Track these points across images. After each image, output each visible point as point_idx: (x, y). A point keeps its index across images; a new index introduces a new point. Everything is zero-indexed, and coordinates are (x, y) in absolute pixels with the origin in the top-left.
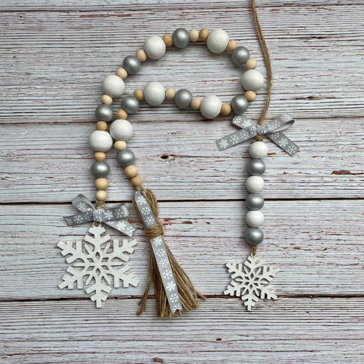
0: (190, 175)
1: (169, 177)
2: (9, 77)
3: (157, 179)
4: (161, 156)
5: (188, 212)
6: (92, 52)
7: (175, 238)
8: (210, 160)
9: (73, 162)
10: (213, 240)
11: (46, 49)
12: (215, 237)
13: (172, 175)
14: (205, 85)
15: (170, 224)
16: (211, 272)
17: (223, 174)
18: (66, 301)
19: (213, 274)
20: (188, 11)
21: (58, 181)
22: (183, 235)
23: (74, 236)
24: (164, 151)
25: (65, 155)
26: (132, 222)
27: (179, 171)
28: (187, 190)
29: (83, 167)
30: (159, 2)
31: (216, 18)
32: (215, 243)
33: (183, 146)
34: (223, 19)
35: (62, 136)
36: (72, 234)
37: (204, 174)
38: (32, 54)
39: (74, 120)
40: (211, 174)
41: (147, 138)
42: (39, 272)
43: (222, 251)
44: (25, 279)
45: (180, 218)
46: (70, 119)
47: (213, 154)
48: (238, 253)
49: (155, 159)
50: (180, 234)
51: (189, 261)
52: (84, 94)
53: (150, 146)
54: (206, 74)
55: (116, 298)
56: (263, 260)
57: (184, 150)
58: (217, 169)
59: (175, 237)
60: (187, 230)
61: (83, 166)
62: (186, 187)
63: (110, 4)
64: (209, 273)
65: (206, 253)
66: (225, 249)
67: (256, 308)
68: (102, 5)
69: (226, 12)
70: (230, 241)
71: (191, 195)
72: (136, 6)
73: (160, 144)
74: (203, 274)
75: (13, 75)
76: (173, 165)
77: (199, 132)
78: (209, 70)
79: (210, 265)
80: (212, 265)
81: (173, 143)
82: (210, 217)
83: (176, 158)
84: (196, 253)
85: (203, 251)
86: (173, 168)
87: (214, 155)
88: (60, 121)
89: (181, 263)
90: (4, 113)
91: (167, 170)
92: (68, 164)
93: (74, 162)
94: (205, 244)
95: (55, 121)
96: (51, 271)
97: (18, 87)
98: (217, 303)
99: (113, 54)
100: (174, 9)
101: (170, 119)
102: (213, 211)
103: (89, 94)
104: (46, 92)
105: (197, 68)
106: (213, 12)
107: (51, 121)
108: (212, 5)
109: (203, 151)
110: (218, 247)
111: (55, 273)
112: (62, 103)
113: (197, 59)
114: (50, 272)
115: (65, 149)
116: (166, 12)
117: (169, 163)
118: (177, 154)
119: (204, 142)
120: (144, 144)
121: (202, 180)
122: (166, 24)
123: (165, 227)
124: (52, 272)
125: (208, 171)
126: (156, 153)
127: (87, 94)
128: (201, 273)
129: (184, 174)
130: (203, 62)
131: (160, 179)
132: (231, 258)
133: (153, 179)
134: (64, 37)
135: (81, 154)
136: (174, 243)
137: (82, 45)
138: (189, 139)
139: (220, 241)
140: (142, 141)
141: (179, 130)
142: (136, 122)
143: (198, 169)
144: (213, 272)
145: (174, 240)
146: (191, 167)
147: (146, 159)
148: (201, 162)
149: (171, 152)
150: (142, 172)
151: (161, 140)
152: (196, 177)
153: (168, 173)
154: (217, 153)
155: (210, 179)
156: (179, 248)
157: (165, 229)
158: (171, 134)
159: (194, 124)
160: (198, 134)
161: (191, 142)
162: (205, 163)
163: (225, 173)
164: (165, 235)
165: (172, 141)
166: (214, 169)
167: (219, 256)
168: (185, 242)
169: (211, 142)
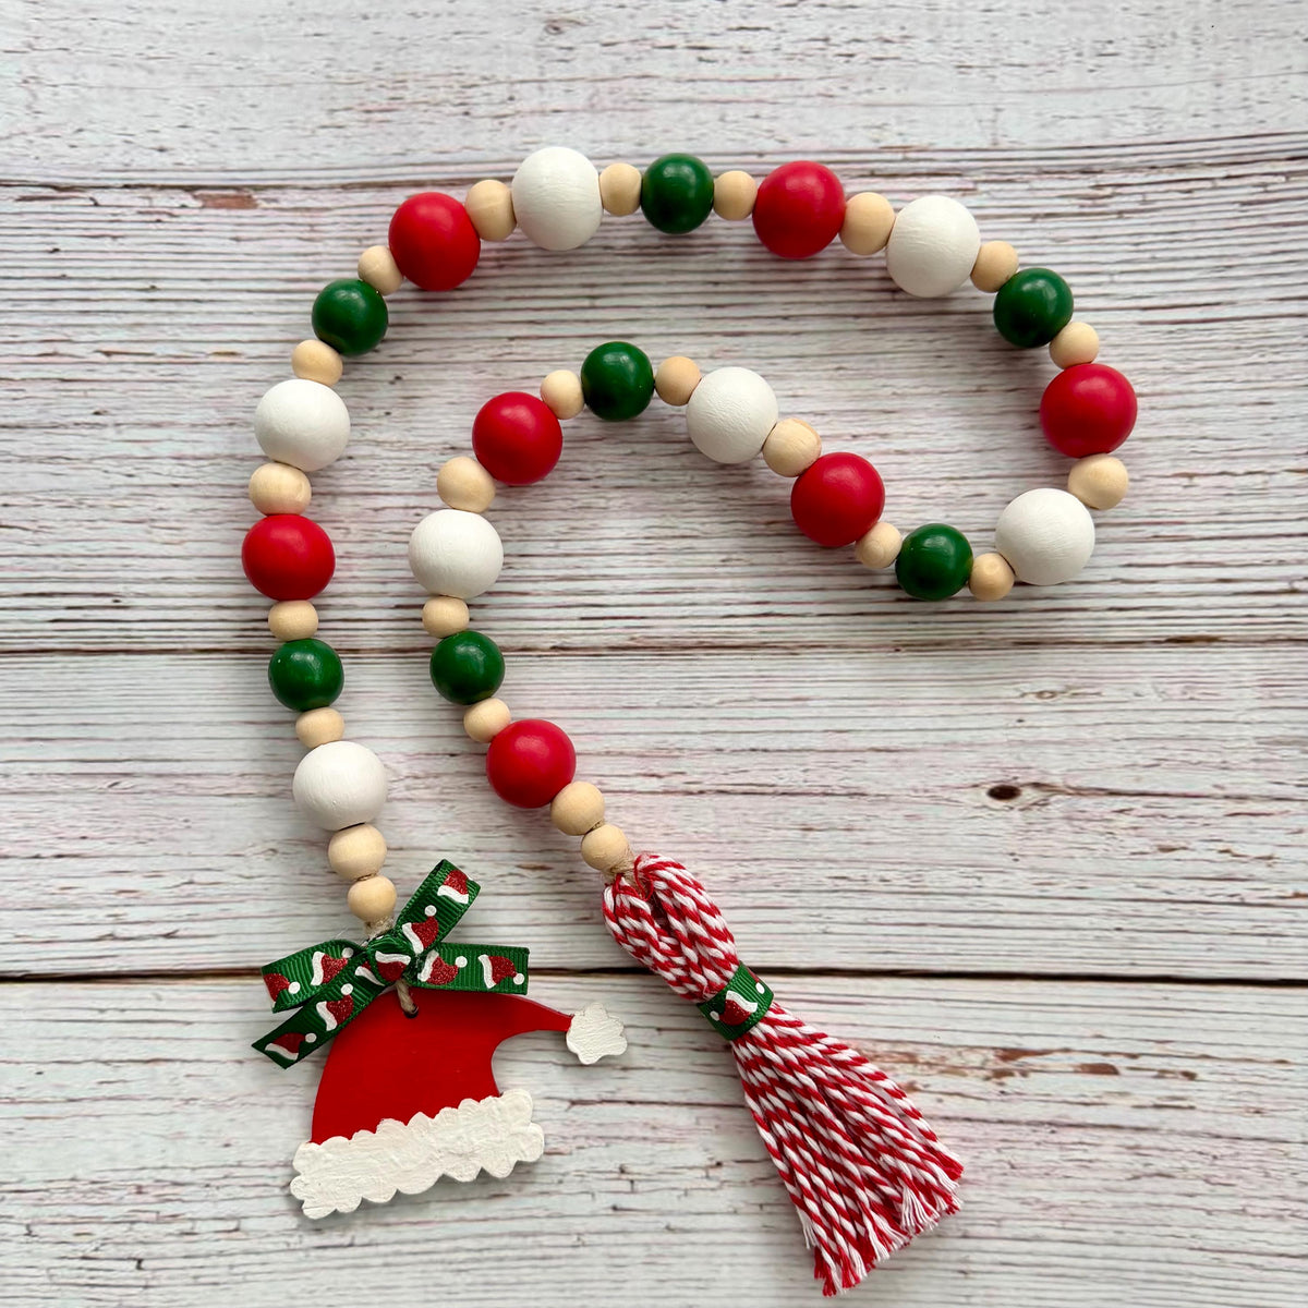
0: (1112, 870)
1: (1020, 874)
2: (376, 463)
3: (971, 882)
4: (989, 786)
5: (1103, 1025)
6: (711, 357)
7: (1044, 1133)
8: (1203, 808)
9: (627, 808)
10: (1206, 1149)
11: (523, 342)
12: (1218, 1137)
13: (1033, 869)
14: (1193, 491)
15: (1024, 1074)
16: (1194, 1280)
17: (1260, 870)
19: (1202, 1290)
20: (1118, 178)
21: (569, 881)
22: (1079, 1121)
23: (629, 1106)
24: (1003, 769)
27: (1064, 853)
28: (1097, 933)
30: (995, 144)
31: (1244, 204)
32: (1218, 1162)
33: (1086, 747)
34: (1274, 208)
35: (585, 701)
36: (619, 1096)
37: (1173, 867)
38: (468, 366)
39: (633, 639)
40: (1208, 870)
41: (933, 711)
42: (486, 1254)
43: (1245, 1197)
44: (430, 1282)
45: (1067, 1050)
46: (617, 634)
47: (1219, 782)
49: (961, 799)
50: (1066, 1117)
52: (677, 533)
53: (942, 747)
54: (1193, 443)
57: (1093, 766)
58: (1237, 849)
59: (1042, 1129)
60: (1096, 1100)
61: (667, 821)
62: (1093, 919)
63: (791, 146)
64: (1187, 1284)
66: (1262, 1187)
68: (755, 149)
69: (1288, 175)
70: (1286, 1154)
71: (1116, 953)
72: (900, 156)
73: (986, 736)
74: (1160, 1285)
75: (392, 454)
76: (1038, 827)
77: (1156, 689)
78: (1209, 430)
79: (1192, 1249)
80: (1201, 1249)
81: (1045, 735)
82: (1199, 1050)
83: (1053, 799)
86: (1039, 841)
87: (1222, 788)
88: (577, 641)
90: (355, 607)
91: (1014, 844)
93: (634, 807)
95: (558, 642)
96: (532, 1247)
97: (413, 501)
99: (797, 367)
100: (1061, 172)
101: (1033, 635)
102: (1210, 1024)
103: (695, 533)
104: (524, 523)
105: (1154, 420)
106: (1229, 177)
107: (542, 639)
108: (1227, 148)
109: (1175, 769)
110: (1229, 1177)
111: (550, 1258)
112: (588, 567)
113: (1155, 383)
114: (529, 1253)
115: (599, 754)
116: (1026, 186)
117: (1024, 818)
118: (1057, 781)
119: (1180, 730)
120: (913, 738)
121: (1168, 893)
122: (1025, 235)
123: (1001, 1084)
124: (538, 1252)
125: (1192, 855)
126: (969, 776)
127: (688, 533)
129: (1090, 867)
130: (1180, 393)
131: (985, 882)
132: (1285, 1226)
133: (954, 881)
134: (596, 291)
135: (659, 777)
136: (1037, 1154)
137: (669, 326)
138: (1113, 717)
139: (1238, 1154)
140: (908, 724)
141: (1073, 681)
142: (886, 646)
143: (1151, 847)
144: (1203, 1281)
145: (1037, 1139)
146: (1120, 838)
147: (926, 800)
148: (1163, 816)
149: (1032, 771)
150: (906, 853)
151: (991, 722)
152: (1140, 881)
153: (1016, 860)
154: (1235, 780)
155: (1202, 889)
156: (1057, 1171)
157: (1003, 1092)
158: (1032, 696)
159: (1136, 656)
160: (1153, 700)
161: (1120, 732)
162: (1183, 821)
163: (1269, 866)
164: (1002, 1118)
165: (1037, 724)
166: (1221, 846)
167: (1235, 1217)
168: (1085, 1147)
169: (1212, 731)
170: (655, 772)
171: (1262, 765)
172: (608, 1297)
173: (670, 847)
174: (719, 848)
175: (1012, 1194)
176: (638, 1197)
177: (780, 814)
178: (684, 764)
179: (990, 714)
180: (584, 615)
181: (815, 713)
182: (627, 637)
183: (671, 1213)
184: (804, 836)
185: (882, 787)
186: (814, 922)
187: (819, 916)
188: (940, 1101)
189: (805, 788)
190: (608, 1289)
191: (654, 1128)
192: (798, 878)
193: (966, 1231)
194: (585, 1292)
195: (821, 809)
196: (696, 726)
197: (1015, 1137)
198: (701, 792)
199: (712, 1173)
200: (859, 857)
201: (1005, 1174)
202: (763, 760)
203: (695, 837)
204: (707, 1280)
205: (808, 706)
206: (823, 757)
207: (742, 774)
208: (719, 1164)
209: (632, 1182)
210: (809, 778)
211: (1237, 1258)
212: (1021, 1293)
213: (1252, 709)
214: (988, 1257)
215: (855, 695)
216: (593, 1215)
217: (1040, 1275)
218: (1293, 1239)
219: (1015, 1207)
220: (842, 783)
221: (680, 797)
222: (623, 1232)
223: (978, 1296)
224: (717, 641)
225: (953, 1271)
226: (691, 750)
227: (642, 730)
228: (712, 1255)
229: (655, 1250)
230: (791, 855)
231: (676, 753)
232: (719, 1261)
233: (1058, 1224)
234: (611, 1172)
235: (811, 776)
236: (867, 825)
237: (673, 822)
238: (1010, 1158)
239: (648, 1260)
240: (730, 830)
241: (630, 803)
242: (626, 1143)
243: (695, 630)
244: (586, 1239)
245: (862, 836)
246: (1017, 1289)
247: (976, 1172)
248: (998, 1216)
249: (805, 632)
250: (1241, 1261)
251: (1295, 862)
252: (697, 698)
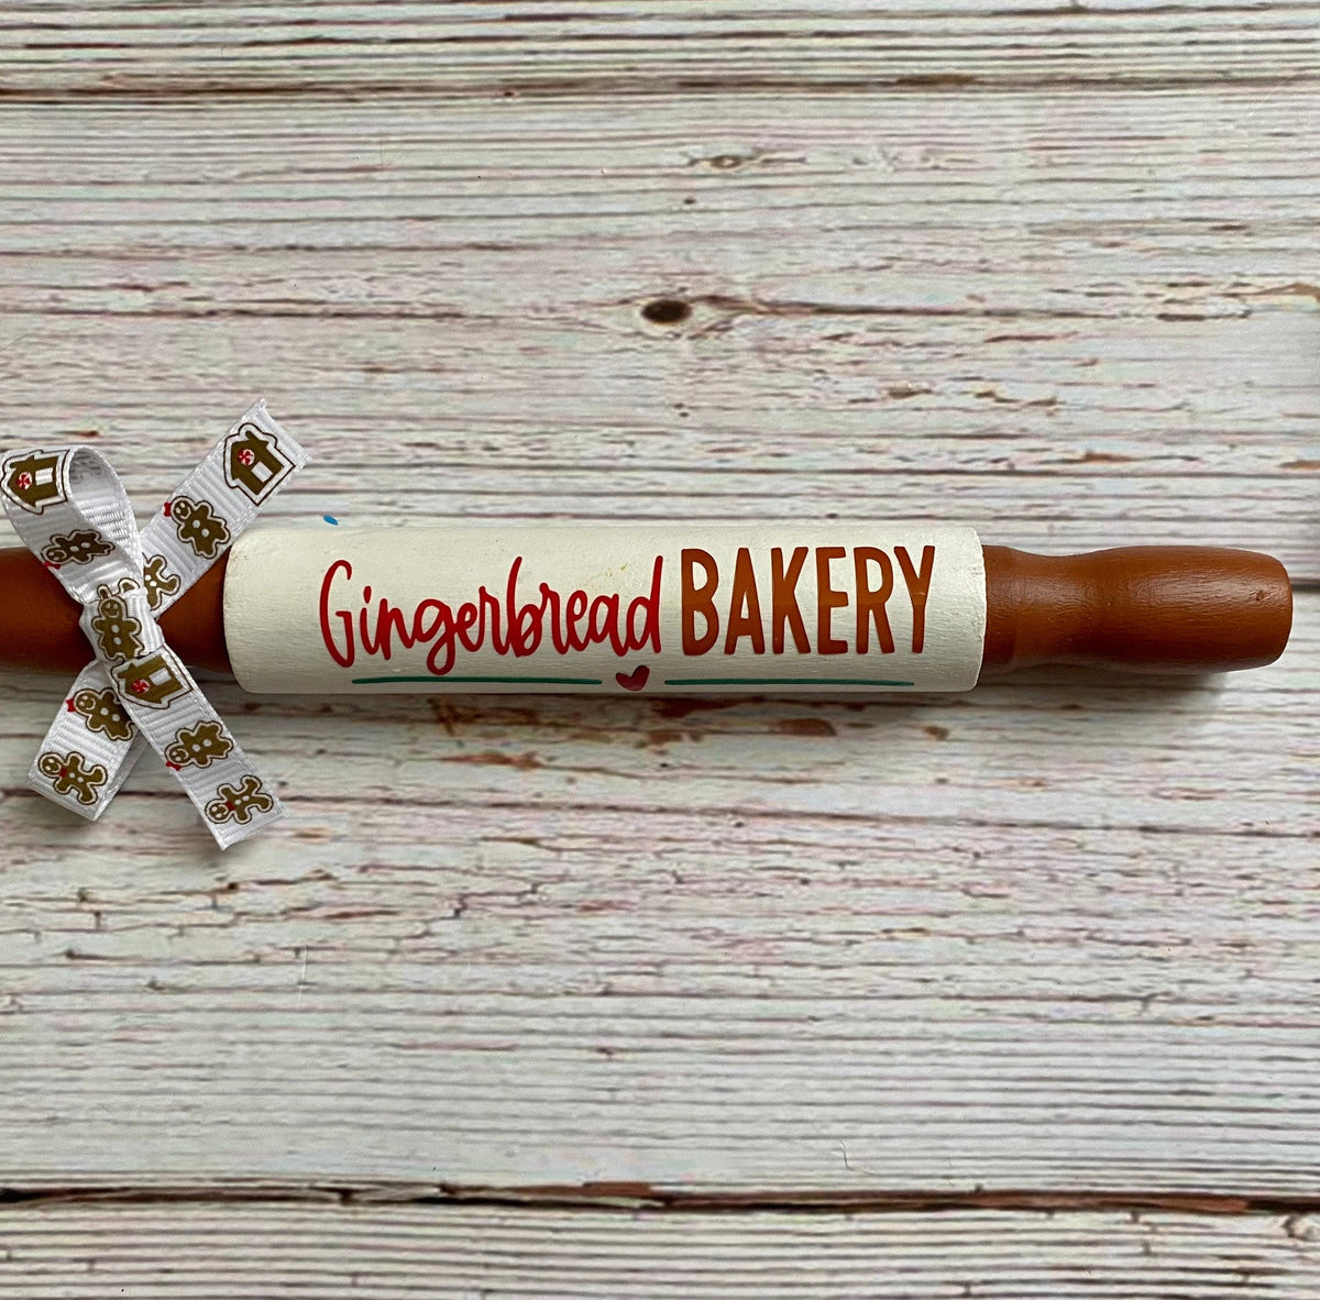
0: (825, 428)
1: (690, 436)
3: (619, 449)
4: (644, 303)
7: (725, 827)
8: (953, 331)
9: (95, 337)
10: (965, 844)
12: (981, 824)
13: (709, 428)
15: (696, 737)
16: (952, 1046)
17: (1036, 420)
18: (32, 1207)
19: (962, 1060)
22: (780, 807)
24: (664, 276)
25: (46, 294)
26: (458, 718)
27: (753, 402)
29: (158, 365)
32: (982, 862)
33: (784, 242)
35: (33, 171)
37: (915, 421)
39: (107, 78)
40: (962, 423)
41: (561, 186)
43: (1023, 913)
45: (759, 700)
46: (82, 69)
47: (977, 292)
48: (1129, 925)
49: (603, 323)
50: (758, 801)
51: (812, 971)
53: (576, 243)
55: (346, 1196)
56: (1291, 974)
57: (795, 270)
58: (1003, 390)
59: (723, 820)
60: (804, 775)
61: (157, 357)
62: (796, 502)
64: (941, 1053)
65: (919, 922)
66: (1045, 898)
67: (1239, 1278)
70: (1080, 846)
73: (640, 225)
74: (901, 1059)
76: (716, 364)
77: (885, 155)
79: (947, 997)
80: (960, 997)
81: (726, 222)
83: (737, 321)
84: (859, 924)
85: (903, 912)
86: (718, 385)
87: (981, 300)
88: (20, 80)
89: (765, 984)
91: (681, 391)
92: (68, 345)
93: (107, 336)
94: (915, 866)
98: (988, 1243)
101: (707, 72)
109: (913, 272)
115: (53, 254)
117: (696, 351)
118: (743, 292)
119: (919, 214)
120: (532, 228)
121: (907, 459)
123: (662, 753)
125: (940, 401)
126: (614, 286)
128: (887, 1053)
129: (788, 422)
131: (639, 449)
132: (1081, 955)
133: (594, 449)
135: (146, 289)
136: (717, 859)
138: (823, 196)
139: (1010, 849)
140: (524, 207)
141: (762, 142)
142: (491, 87)
143: (879, 390)
144: (966, 1046)
145: (716, 837)
146: (834, 378)
147: (552, 324)
148: (897, 344)
149: (708, 279)
150: (524, 406)
151: (648, 203)
152: (861, 442)
153: (684, 415)
154: (998, 287)
155: (953, 453)
156: (747, 886)
157: (664, 765)
158: (706, 164)
159: (854, 103)
160: (880, 170)
161: (834, 219)
162: (925, 350)
163: (1050, 414)
164: (663, 804)
165: (714, 206)
166: (980, 387)
167: (1007, 944)
168: (788, 848)
169: (965, 215)
170: (140, 282)
171: (1038, 265)
172: (59, 1092)
173: (162, 398)
174: (238, 399)
175: (679, 924)
176: (106, 936)
177: (332, 346)
178: (184, 270)
179: (645, 191)
180: (32, 41)
181: (384, 190)
182: (98, 75)
183: (157, 962)
184: (369, 381)
185: (486, 304)
186: (385, 514)
187: (392, 503)
188: (571, 781)
189: (371, 307)
190: (58, 1080)
191: (133, 832)
192: (359, 446)
193: (610, 984)
194: (22, 1084)
195: (393, 338)
196: (204, 213)
197: (682, 834)
198: (211, 313)
199: (222, 900)
200: (453, 412)
201: (667, 892)
202: (303, 263)
203: (202, 383)
204: (211, 1066)
205: (373, 181)
206: (396, 258)
207: (274, 285)
208: (233, 887)
209: (97, 914)
210: (376, 291)
211: (1012, 1006)
212: (695, 1081)
213: (1022, 183)
214: (643, 1025)
215: (445, 162)
216: (37, 965)
217: (722, 1052)
218: (1091, 974)
219: (684, 943)
220: (427, 299)
221: (177, 321)
222: (82, 991)
223: (629, 1088)
224: (237, 82)
225: (590, 1049)
226: (195, 248)
227: (120, 218)
228: (220, 1027)
229: (133, 1019)
230: (350, 411)
231: (173, 253)
232: (231, 1036)
233: (749, 969)
234: (65, 900)
235: (381, 288)
236: (464, 363)
237: (168, 360)
238: (674, 867)
239: (121, 1035)
240: (256, 371)
241: (100, 330)
242: (88, 854)
243: (204, 64)
244: (24, 1001)
245: (456, 380)
246: (688, 1075)
247: (623, 889)
248: (659, 958)
249: (371, 66)
250: (1017, 1010)
251: (1086, 408)
252: (207, 170)
